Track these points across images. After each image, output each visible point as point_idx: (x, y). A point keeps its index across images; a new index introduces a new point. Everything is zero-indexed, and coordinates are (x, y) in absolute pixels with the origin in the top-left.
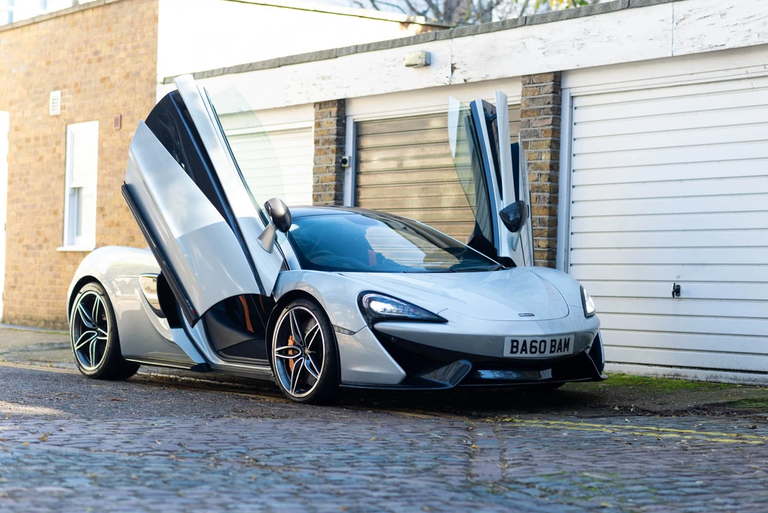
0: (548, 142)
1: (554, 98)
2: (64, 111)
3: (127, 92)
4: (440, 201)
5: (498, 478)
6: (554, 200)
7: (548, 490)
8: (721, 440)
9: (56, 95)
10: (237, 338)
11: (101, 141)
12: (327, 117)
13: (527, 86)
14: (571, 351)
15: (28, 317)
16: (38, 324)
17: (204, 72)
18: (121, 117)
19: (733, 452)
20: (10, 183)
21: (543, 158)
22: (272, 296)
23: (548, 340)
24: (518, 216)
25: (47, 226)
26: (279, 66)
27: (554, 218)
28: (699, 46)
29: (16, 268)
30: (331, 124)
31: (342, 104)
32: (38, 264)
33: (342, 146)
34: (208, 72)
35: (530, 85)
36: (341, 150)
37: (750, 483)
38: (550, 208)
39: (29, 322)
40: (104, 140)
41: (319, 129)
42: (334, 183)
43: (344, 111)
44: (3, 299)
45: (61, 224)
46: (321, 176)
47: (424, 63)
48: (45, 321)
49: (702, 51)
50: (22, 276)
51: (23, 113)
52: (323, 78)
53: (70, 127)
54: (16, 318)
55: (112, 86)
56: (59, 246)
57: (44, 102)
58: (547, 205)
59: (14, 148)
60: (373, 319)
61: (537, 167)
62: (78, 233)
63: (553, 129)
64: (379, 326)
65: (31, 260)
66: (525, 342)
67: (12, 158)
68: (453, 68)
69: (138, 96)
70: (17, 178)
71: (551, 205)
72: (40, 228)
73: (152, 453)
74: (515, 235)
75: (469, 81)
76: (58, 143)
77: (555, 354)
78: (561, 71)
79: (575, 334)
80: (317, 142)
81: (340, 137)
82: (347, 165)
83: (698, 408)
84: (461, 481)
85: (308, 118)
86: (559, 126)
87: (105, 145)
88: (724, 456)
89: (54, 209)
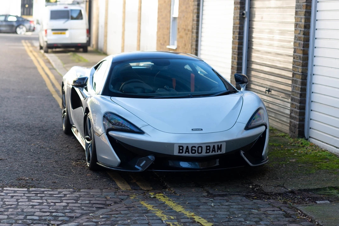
0: (304, 12)
6: (306, 46)
21: (302, 21)
23: (204, 146)
25: (166, 35)
27: (306, 56)
33: (243, 6)
36: (243, 8)
38: (303, 50)
42: (238, 26)
46: (235, 21)
56: (168, 45)
58: (302, 48)
60: (108, 128)
61: (300, 26)
63: (307, 5)
64: (110, 133)
66: (187, 147)
71: (304, 49)
77: (211, 154)
79: (227, 142)
80: (235, 3)
82: (244, 16)
86: (311, 3)
89: (167, 27)
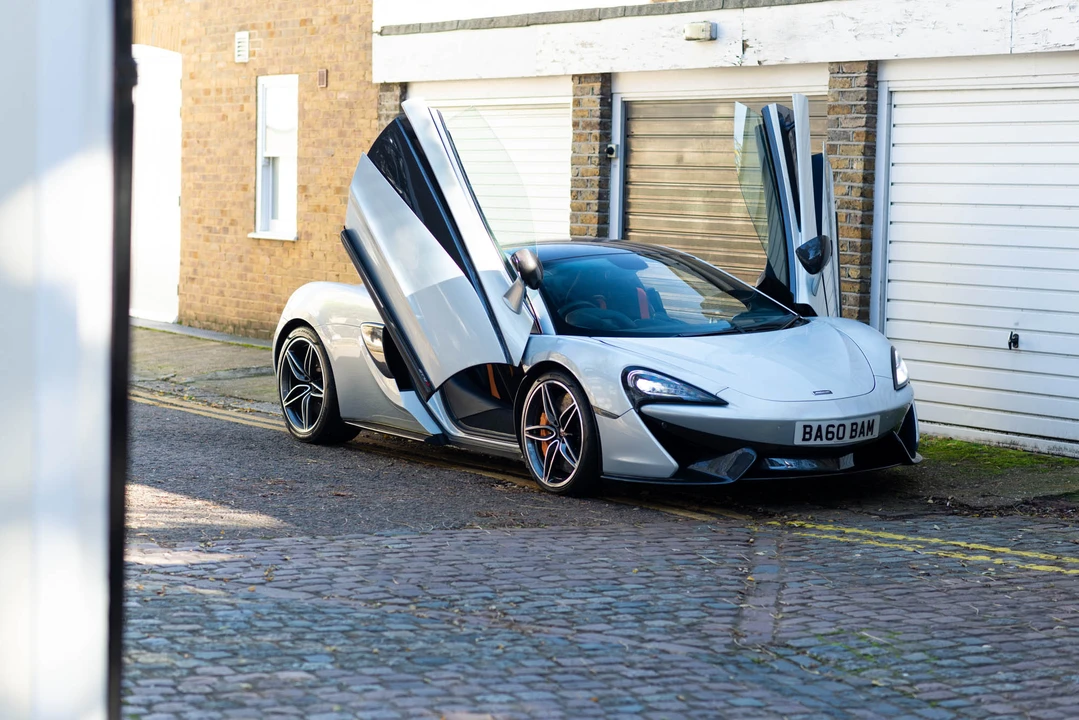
0: (861, 147)
1: (868, 92)
2: (254, 58)
3: (335, 41)
4: (729, 209)
5: (768, 639)
6: (868, 219)
7: (819, 658)
8: (1035, 567)
9: (242, 36)
10: (481, 406)
11: (302, 101)
12: (588, 94)
13: (835, 75)
14: (876, 433)
15: (211, 319)
16: (224, 329)
17: (432, 24)
18: (327, 71)
19: (1042, 590)
20: (185, 145)
21: (854, 167)
22: (521, 365)
23: (848, 424)
24: (819, 253)
25: (234, 204)
26: (528, 25)
27: (867, 241)
28: (1043, 44)
29: (195, 255)
30: (593, 103)
31: (607, 79)
32: (223, 252)
33: (607, 131)
34: (437, 24)
35: (840, 75)
36: (606, 136)
37: (1044, 647)
38: (863, 229)
39: (212, 325)
40: (305, 100)
41: (578, 108)
42: (597, 178)
43: (610, 87)
44: (178, 294)
45: (253, 202)
46: (582, 168)
47: (709, 37)
48: (234, 326)
49: (1047, 50)
50: (203, 266)
51: (200, 56)
52: (584, 45)
53: (262, 80)
54: (196, 319)
55: (315, 31)
56: (250, 231)
57: (227, 46)
58: (859, 226)
59: (190, 101)
60: (640, 400)
61: (847, 178)
62: (274, 216)
63: (867, 132)
64: (647, 409)
65: (214, 246)
66: (820, 427)
67: (186, 113)
68: (745, 47)
69: (349, 48)
70: (194, 140)
71: (864, 226)
72: (225, 206)
73: (390, 601)
74: (816, 276)
75: (765, 64)
76: (246, 99)
77: (857, 439)
78: (877, 62)
79: (883, 414)
80: (575, 125)
81: (604, 120)
82: (614, 156)
83: (1026, 503)
84: (727, 646)
85: (566, 91)
86: (875, 127)
87: (307, 106)
88: (1029, 599)
89: (243, 183)
